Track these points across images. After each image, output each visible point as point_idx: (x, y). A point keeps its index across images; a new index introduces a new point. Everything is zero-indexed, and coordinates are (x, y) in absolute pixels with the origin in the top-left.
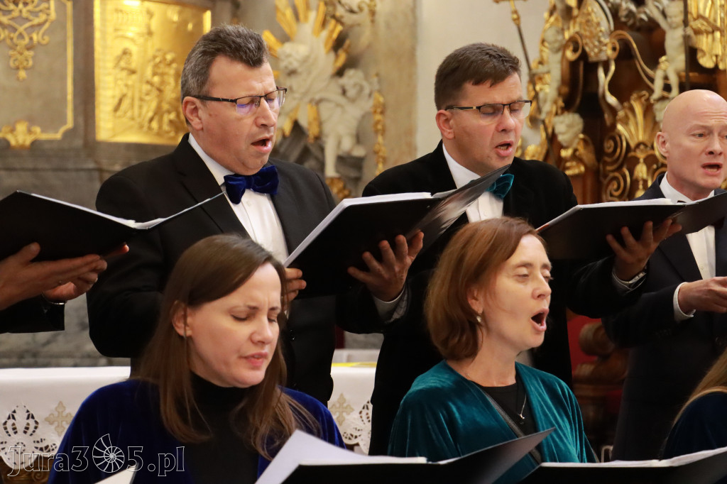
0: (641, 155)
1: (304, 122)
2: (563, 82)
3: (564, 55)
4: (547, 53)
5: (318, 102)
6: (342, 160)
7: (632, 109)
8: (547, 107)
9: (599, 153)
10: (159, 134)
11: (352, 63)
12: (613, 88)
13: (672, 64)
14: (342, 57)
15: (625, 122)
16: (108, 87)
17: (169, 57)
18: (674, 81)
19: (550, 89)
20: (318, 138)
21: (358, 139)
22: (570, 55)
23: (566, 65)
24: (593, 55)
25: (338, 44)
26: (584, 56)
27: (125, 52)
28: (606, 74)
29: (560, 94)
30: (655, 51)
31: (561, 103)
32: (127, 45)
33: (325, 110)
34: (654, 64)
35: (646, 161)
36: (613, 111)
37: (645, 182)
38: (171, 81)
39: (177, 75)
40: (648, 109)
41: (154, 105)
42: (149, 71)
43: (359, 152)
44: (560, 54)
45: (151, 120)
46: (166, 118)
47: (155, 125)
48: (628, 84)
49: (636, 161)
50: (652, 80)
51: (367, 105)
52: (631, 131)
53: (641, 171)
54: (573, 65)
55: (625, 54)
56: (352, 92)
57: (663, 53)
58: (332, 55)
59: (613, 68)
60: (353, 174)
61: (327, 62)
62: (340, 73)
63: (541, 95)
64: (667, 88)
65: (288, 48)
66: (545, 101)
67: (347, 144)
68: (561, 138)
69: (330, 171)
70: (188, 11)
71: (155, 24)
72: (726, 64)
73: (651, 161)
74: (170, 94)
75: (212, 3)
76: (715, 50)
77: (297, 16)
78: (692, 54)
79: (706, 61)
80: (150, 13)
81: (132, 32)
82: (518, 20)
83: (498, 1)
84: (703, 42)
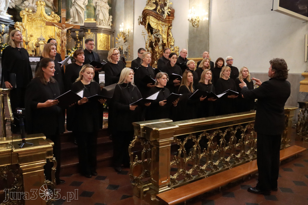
0: (157, 52)
1: (121, 48)
2: (149, 44)
4: (148, 41)
5: (122, 46)
6: (125, 52)
8: (147, 47)
9: (153, 52)
10: (104, 49)
11: (126, 41)
12: (155, 45)
13: (161, 43)
14: (125, 41)
15: (156, 49)
16: (99, 44)
17: (105, 40)
18: (161, 44)
19: (148, 45)
20: (122, 50)
21: (127, 50)
22: (150, 41)
24: (152, 41)
25: (125, 39)
26: (151, 41)
27: (101, 40)
30: (159, 41)
32: (101, 39)
33: (123, 46)
34: (159, 42)
36: (155, 47)
39: (106, 42)
40: (158, 47)
41: (104, 46)
42: (103, 42)
43: (127, 51)
48: (156, 45)
51: (128, 46)
52: (156, 50)
53: (158, 54)
54: (150, 42)
55: (156, 41)
56: (126, 44)
58: (124, 40)
60: (126, 54)
61: (123, 41)
62: (125, 42)
64: (160, 45)
65: (119, 39)
67: (125, 50)
68: (149, 50)
69: (124, 53)
70: (108, 35)
71: (104, 37)
72: (166, 43)
73: (158, 53)
74: (106, 45)
75: (110, 34)
76: (165, 41)
77: (120, 36)
78: (163, 41)
79: (164, 42)
80: (103, 36)
81: (101, 38)
82: (144, 37)
83: (142, 35)
84: (164, 40)
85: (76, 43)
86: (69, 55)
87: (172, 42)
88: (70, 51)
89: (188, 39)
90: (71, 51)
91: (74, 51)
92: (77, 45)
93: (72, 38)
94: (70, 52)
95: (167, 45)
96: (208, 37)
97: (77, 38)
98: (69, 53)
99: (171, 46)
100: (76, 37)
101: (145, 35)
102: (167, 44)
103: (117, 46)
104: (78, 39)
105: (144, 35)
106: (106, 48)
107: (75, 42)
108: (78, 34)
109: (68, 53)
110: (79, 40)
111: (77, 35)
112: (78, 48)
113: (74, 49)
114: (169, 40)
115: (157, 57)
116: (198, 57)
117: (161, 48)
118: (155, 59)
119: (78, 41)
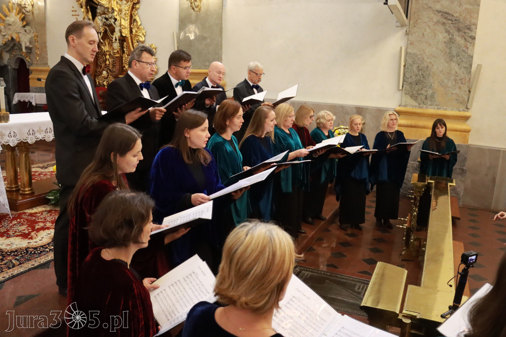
0: (107, 53)
7: (105, 43)
13: (117, 35)
14: (25, 23)
20: (19, 42)
25: (23, 19)
28: (100, 35)
30: (113, 31)
33: (20, 35)
34: (113, 34)
35: (109, 55)
36: (102, 43)
37: (109, 59)
40: (109, 43)
43: (31, 46)
49: (106, 55)
50: (112, 38)
51: (32, 35)
53: (108, 57)
55: (106, 31)
57: (115, 32)
59: (102, 34)
61: (20, 23)
64: (116, 40)
65: (8, 18)
67: (28, 44)
69: (24, 50)
72: (128, 35)
73: (110, 55)
76: (126, 33)
77: (9, 11)
78: (121, 32)
79: (124, 35)
84: (123, 31)
87: (141, 34)
89: (178, 31)
95: (130, 41)
96: (221, 32)
99: (137, 42)
101: (78, 15)
102: (129, 38)
105: (76, 15)
114: (134, 31)
115: (107, 62)
116: (199, 69)
117: (116, 45)
118: (101, 67)
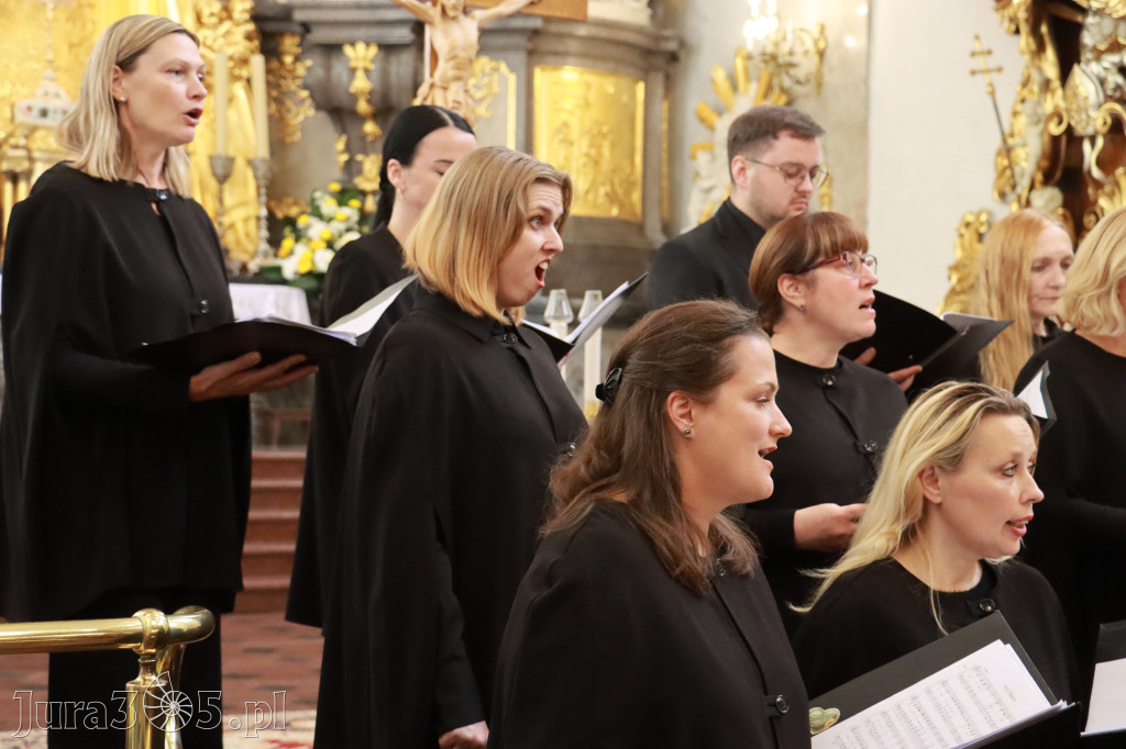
2: (1044, 156)
3: (1045, 129)
7: (1118, 184)
8: (1020, 182)
12: (1101, 162)
15: (1109, 196)
17: (605, 129)
22: (1056, 130)
23: (1046, 138)
24: (1079, 129)
26: (1069, 129)
29: (1039, 167)
31: (1039, 177)
32: (565, 117)
36: (1098, 184)
38: (606, 152)
39: (613, 146)
42: (586, 142)
44: (1041, 126)
45: (587, 192)
46: (602, 191)
47: (591, 197)
52: (1115, 203)
54: (1055, 140)
55: (1115, 129)
59: (1100, 142)
63: (1017, 170)
66: (1022, 175)
70: (624, 82)
71: (592, 96)
74: (605, 165)
75: (645, 74)
77: (734, 87)
80: (588, 86)
81: (569, 104)
82: (992, 93)
83: (973, 73)
85: (348, 149)
86: (291, 253)
88: (291, 222)
90: (303, 221)
91: (330, 220)
92: (351, 168)
93: (318, 107)
94: (299, 236)
97: (363, 106)
98: (288, 243)
100: (354, 98)
101: (1000, 70)
103: (705, 184)
104: (362, 119)
105: (988, 71)
106: (612, 198)
107: (341, 145)
108: (367, 71)
109: (275, 242)
110: (370, 127)
111: (361, 84)
112: (363, 194)
113: (328, 205)
119: (363, 137)
